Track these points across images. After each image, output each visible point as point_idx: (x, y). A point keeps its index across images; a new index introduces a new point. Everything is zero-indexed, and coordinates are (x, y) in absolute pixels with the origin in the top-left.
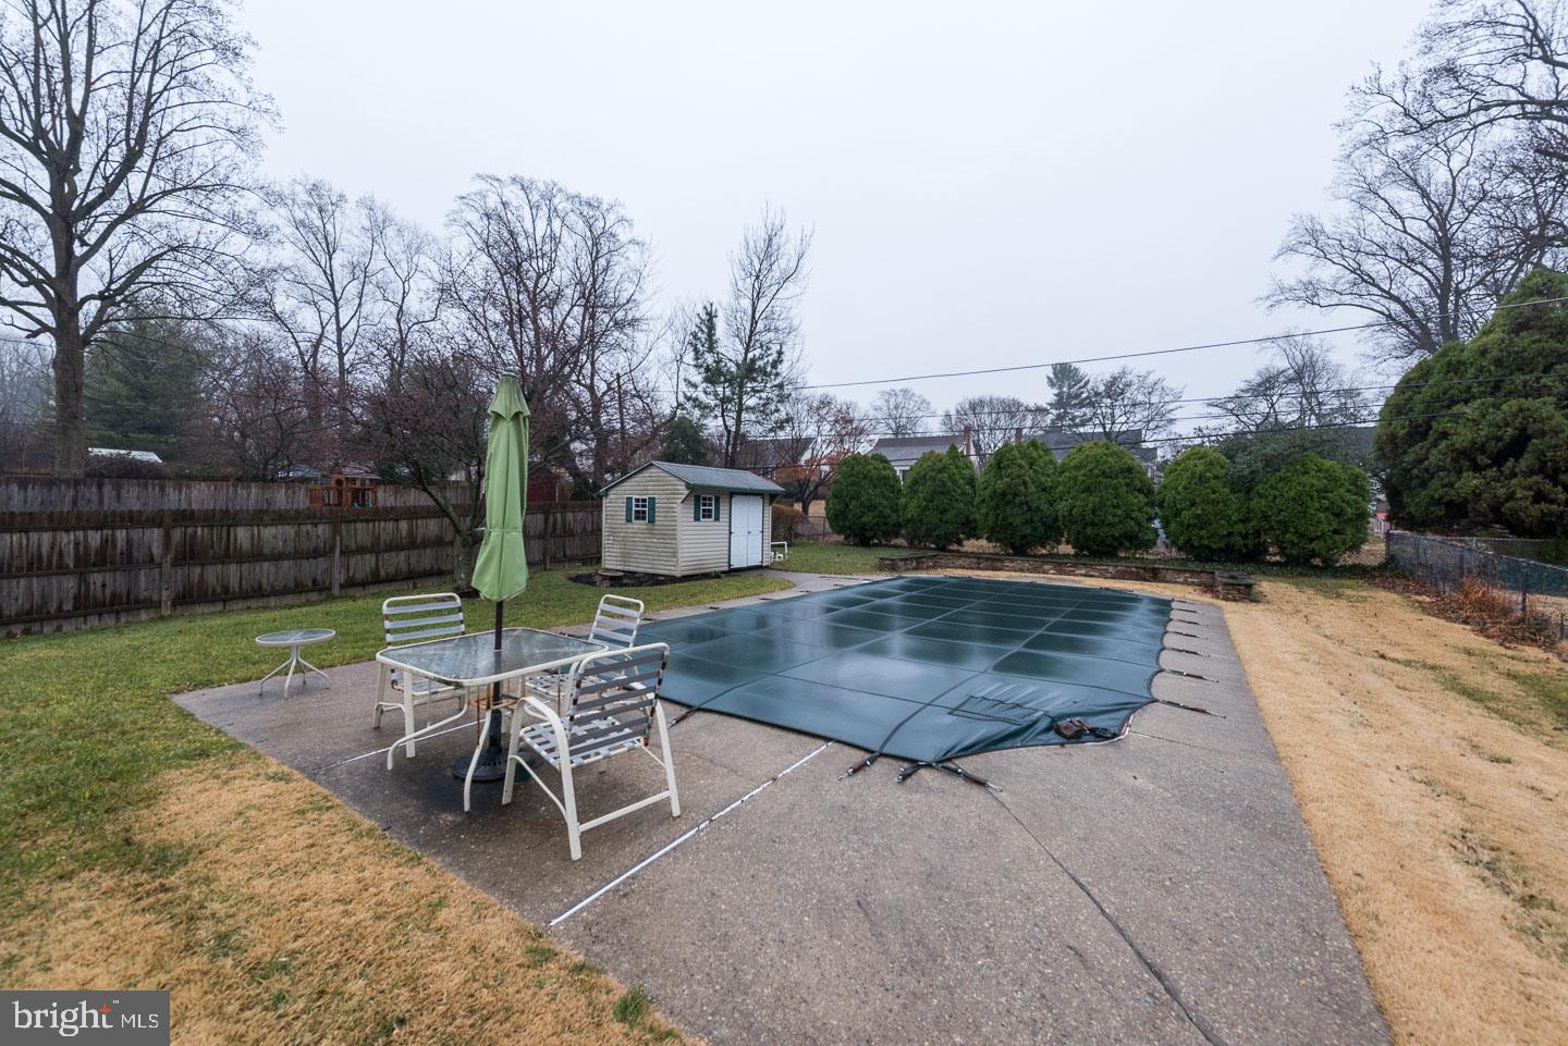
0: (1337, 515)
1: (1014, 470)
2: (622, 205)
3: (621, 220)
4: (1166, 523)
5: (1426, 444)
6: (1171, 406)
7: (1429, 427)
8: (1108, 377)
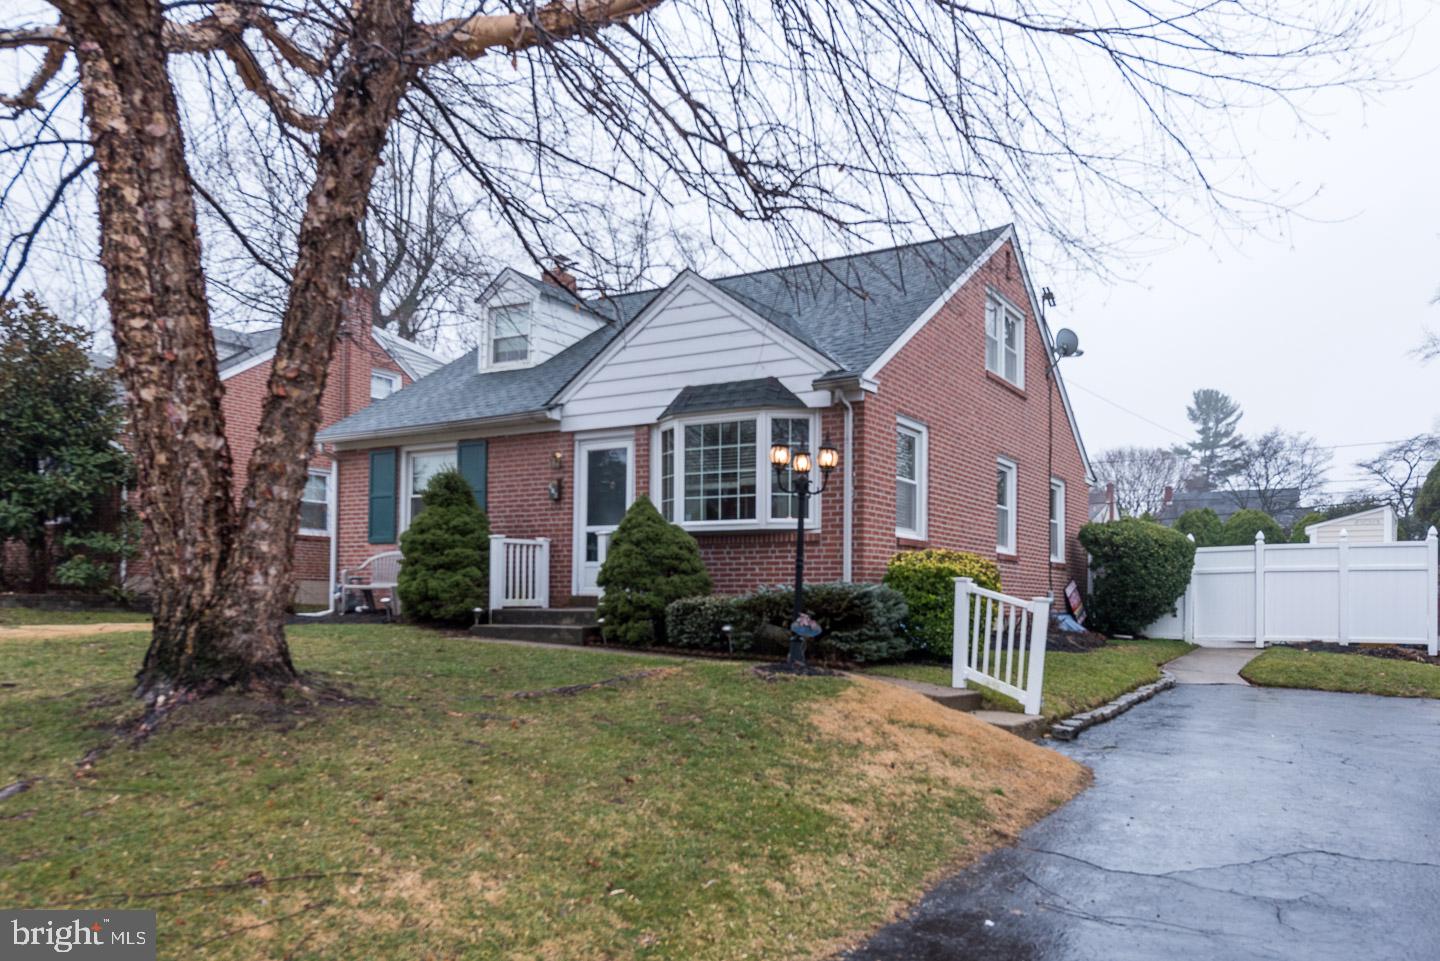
6: (1323, 466)
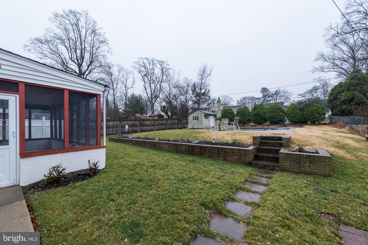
0: (320, 114)
1: (258, 110)
2: (168, 62)
3: (167, 64)
4: (288, 118)
5: (336, 100)
7: (337, 97)
8: (275, 91)
